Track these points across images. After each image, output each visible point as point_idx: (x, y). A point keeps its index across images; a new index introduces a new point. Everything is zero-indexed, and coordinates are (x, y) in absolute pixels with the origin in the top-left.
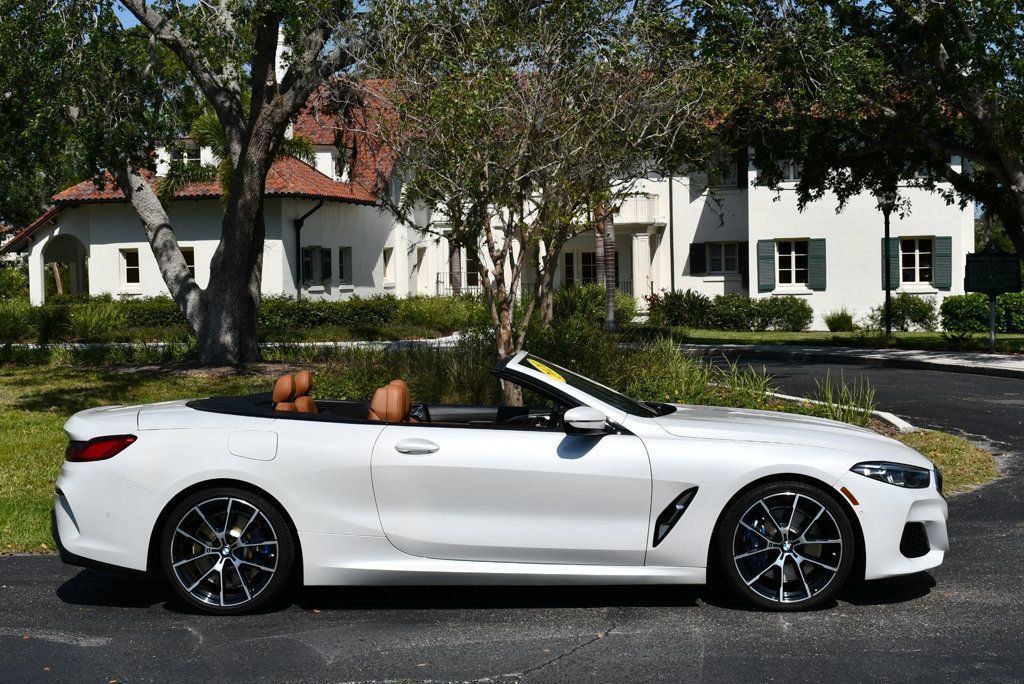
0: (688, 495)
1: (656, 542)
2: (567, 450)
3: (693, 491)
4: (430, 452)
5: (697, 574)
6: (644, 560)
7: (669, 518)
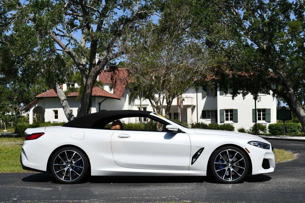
0: (201, 150)
1: (192, 163)
2: (167, 137)
3: (203, 149)
4: (127, 137)
5: (204, 173)
6: (189, 169)
7: (196, 156)
